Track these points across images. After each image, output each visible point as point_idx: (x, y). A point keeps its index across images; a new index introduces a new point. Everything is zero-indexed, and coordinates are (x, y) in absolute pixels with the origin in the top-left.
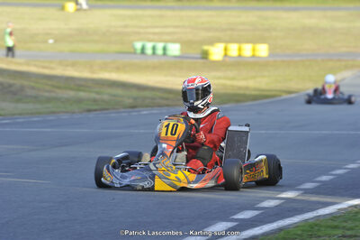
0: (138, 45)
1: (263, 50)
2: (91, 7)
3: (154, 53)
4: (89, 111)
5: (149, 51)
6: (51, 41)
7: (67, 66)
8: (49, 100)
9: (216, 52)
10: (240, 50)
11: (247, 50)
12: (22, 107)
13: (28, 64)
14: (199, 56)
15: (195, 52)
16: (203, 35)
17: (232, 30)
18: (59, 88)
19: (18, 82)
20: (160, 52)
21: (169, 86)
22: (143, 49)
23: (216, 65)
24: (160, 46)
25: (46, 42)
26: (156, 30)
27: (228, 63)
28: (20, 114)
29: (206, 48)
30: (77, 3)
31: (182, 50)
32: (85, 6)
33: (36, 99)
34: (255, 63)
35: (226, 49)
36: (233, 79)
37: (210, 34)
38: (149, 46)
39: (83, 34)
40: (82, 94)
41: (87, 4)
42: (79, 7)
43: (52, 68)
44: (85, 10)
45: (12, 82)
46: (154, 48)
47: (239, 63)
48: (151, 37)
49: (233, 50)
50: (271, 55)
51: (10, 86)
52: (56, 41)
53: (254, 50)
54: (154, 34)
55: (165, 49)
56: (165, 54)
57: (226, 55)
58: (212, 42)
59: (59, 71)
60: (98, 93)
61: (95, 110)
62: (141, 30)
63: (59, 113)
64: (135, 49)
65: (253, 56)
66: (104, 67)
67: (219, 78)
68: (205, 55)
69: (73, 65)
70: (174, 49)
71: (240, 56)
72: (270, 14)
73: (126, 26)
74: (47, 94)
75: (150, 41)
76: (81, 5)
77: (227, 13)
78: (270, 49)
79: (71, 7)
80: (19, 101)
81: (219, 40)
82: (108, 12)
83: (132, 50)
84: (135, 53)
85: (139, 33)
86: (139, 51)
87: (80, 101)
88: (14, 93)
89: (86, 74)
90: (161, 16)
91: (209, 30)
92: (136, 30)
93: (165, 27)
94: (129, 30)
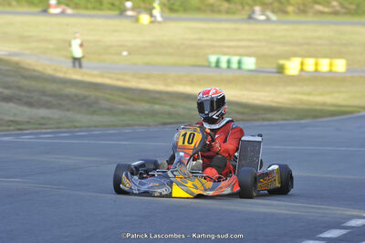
0: (213, 59)
1: (340, 66)
2: (166, 19)
3: (229, 67)
4: (165, 124)
5: (224, 65)
6: (125, 53)
7: (141, 78)
8: (124, 112)
9: (292, 67)
10: (316, 64)
11: (324, 65)
12: (97, 119)
13: (102, 76)
14: (275, 70)
15: (271, 66)
16: (279, 49)
17: (308, 44)
18: (133, 100)
19: (93, 94)
20: (234, 65)
21: (244, 100)
22: (218, 62)
23: (293, 80)
24: (235, 60)
25: (120, 54)
26: (232, 44)
27: (304, 78)
28: (95, 126)
29: (282, 62)
30: (151, 15)
31: (257, 63)
32: (159, 18)
33: (111, 111)
34: (331, 79)
35: (302, 64)
36: (310, 94)
37: (286, 48)
38: (224, 59)
39: (156, 47)
40: (157, 107)
41: (162, 16)
42: (153, 19)
43: (126, 81)
44: (159, 22)
45: (87, 93)
46: (229, 62)
47: (316, 78)
48: (226, 50)
49: (310, 65)
50: (348, 70)
51: (85, 97)
52: (130, 54)
53: (331, 65)
54: (229, 47)
55: (240, 63)
56: (239, 68)
57: (302, 70)
58: (288, 57)
59: (133, 83)
60: (172, 106)
61: (171, 124)
62: (217, 44)
63: (134, 125)
64: (210, 63)
65: (330, 71)
66: (178, 80)
67: (295, 93)
68: (281, 69)
69: (148, 77)
70: (249, 63)
71: (316, 71)
72: (348, 28)
73: (201, 39)
74: (121, 107)
75: (225, 54)
76: (155, 17)
77: (303, 27)
78: (348, 64)
79: (145, 18)
80: (94, 113)
81: (296, 55)
83: (206, 64)
84: (209, 66)
85: (213, 46)
86: (213, 65)
87: (154, 114)
88: (90, 105)
89: (160, 87)
90: (237, 29)
91: (284, 44)
92: (211, 43)
93: (240, 40)
94: (203, 43)
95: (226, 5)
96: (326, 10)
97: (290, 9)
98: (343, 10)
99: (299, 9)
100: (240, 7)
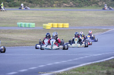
1: (67, 25)
5: (23, 26)
11: (61, 25)
16: (47, 20)
17: (58, 18)
22: (21, 25)
24: (28, 24)
26: (29, 18)
37: (49, 20)
46: (25, 25)
48: (26, 20)
53: (63, 25)
54: (28, 19)
56: (29, 27)
57: (52, 27)
62: (23, 18)
82: (13, 11)
85: (22, 19)
90: (33, 13)
91: (49, 18)
92: (22, 18)
93: (32, 17)
94: (18, 18)
95: (30, 4)
96: (68, 5)
97: (54, 5)
98: (74, 6)
99: (58, 5)
100: (35, 5)
